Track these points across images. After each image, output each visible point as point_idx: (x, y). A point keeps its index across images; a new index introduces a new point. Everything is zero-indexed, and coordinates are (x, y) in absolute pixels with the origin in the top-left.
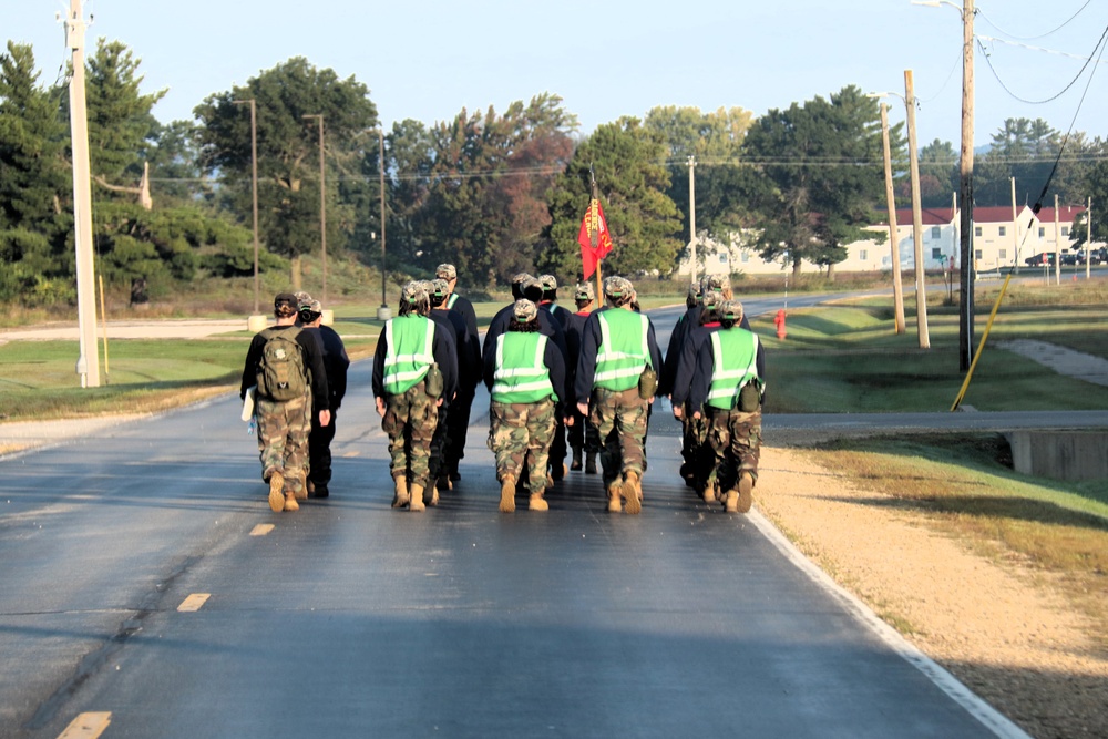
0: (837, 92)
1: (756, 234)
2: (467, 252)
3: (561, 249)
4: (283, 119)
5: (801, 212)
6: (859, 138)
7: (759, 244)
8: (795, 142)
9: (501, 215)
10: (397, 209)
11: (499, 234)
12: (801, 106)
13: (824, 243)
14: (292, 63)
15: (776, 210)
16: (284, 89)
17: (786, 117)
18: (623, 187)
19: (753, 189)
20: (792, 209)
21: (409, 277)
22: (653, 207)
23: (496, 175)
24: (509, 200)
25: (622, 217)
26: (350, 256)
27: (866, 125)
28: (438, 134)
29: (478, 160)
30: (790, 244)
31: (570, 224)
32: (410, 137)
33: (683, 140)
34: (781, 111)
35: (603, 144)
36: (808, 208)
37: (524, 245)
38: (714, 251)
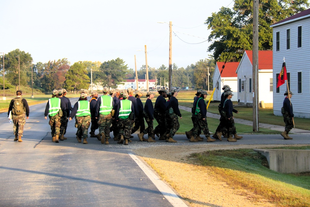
0: (116, 59)
1: (102, 83)
2: (50, 86)
3: (68, 85)
4: (15, 60)
5: (110, 79)
6: (120, 67)
7: (103, 85)
8: (109, 67)
9: (57, 79)
10: (37, 78)
11: (56, 82)
12: (110, 61)
13: (114, 85)
14: (16, 50)
15: (106, 79)
16: (15, 54)
17: (107, 63)
18: (79, 74)
19: (102, 75)
20: (108, 79)
21: (39, 90)
22: (85, 77)
23: (56, 72)
24: (58, 76)
25: (79, 79)
26: (28, 86)
27: (121, 65)
28: (45, 65)
29: (52, 69)
30: (108, 85)
31: (69, 80)
32: (40, 65)
33: (89, 67)
34: (107, 62)
35: (76, 66)
36: (111, 79)
37: (61, 85)
38: (94, 86)
